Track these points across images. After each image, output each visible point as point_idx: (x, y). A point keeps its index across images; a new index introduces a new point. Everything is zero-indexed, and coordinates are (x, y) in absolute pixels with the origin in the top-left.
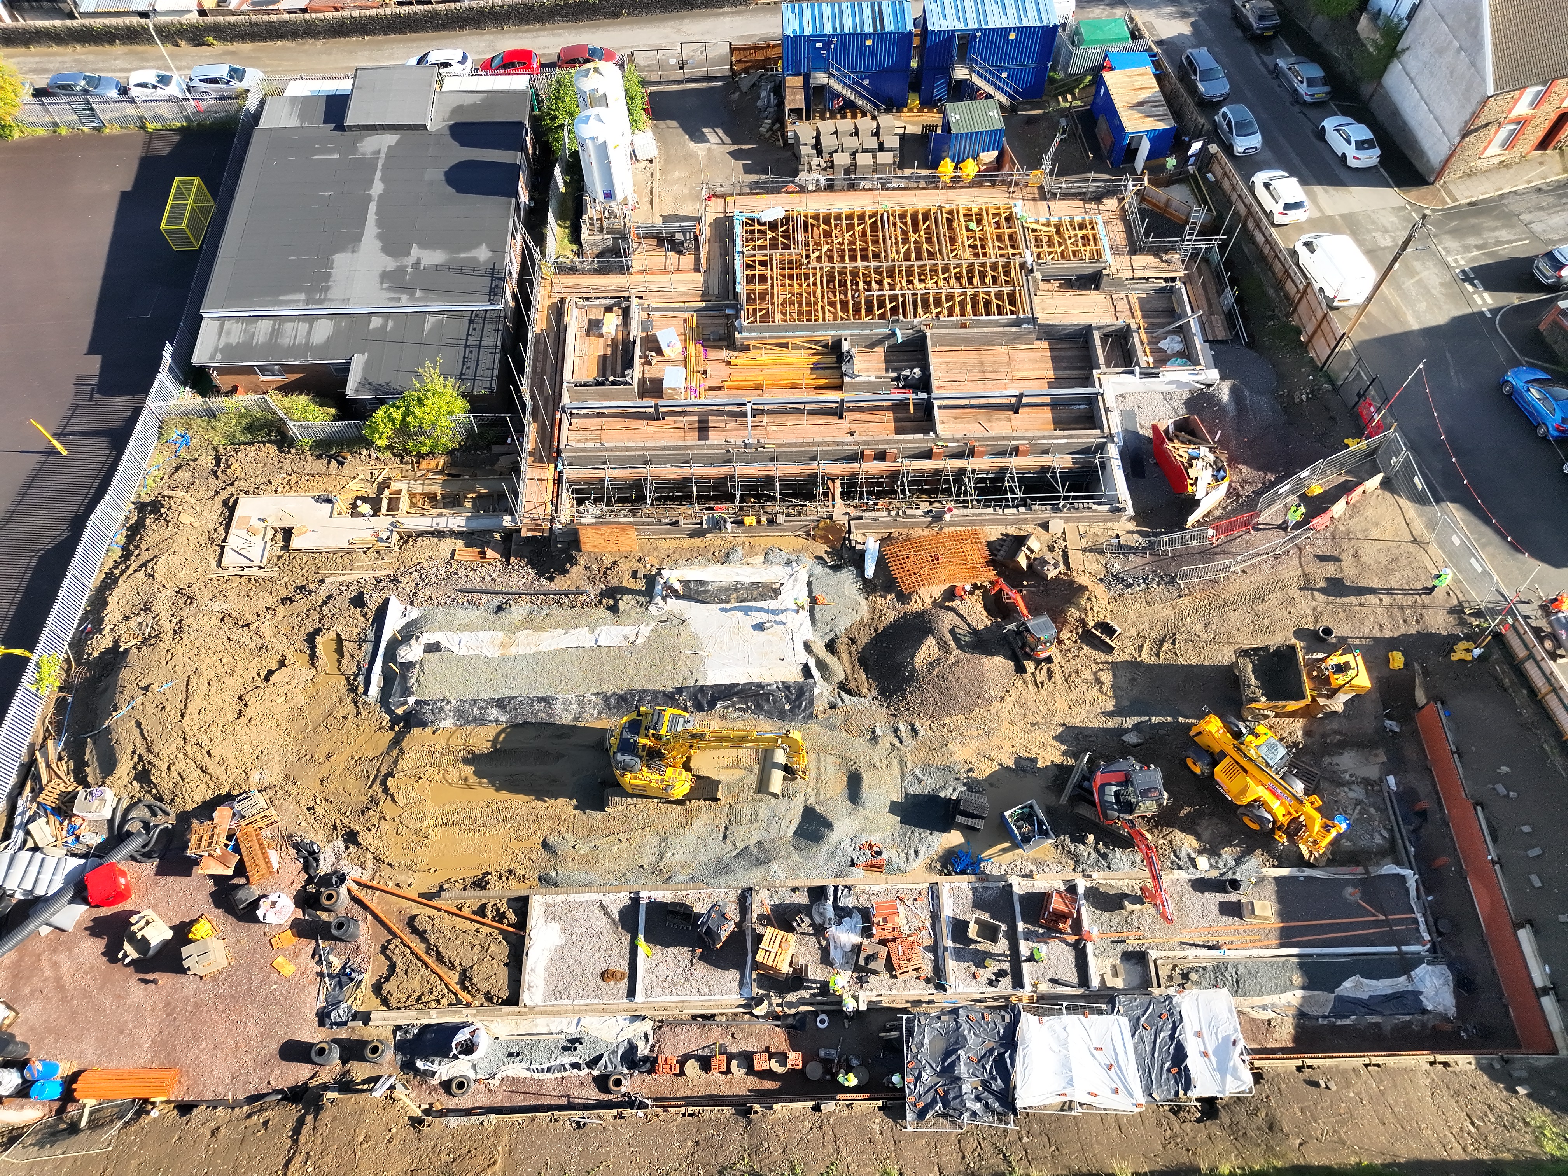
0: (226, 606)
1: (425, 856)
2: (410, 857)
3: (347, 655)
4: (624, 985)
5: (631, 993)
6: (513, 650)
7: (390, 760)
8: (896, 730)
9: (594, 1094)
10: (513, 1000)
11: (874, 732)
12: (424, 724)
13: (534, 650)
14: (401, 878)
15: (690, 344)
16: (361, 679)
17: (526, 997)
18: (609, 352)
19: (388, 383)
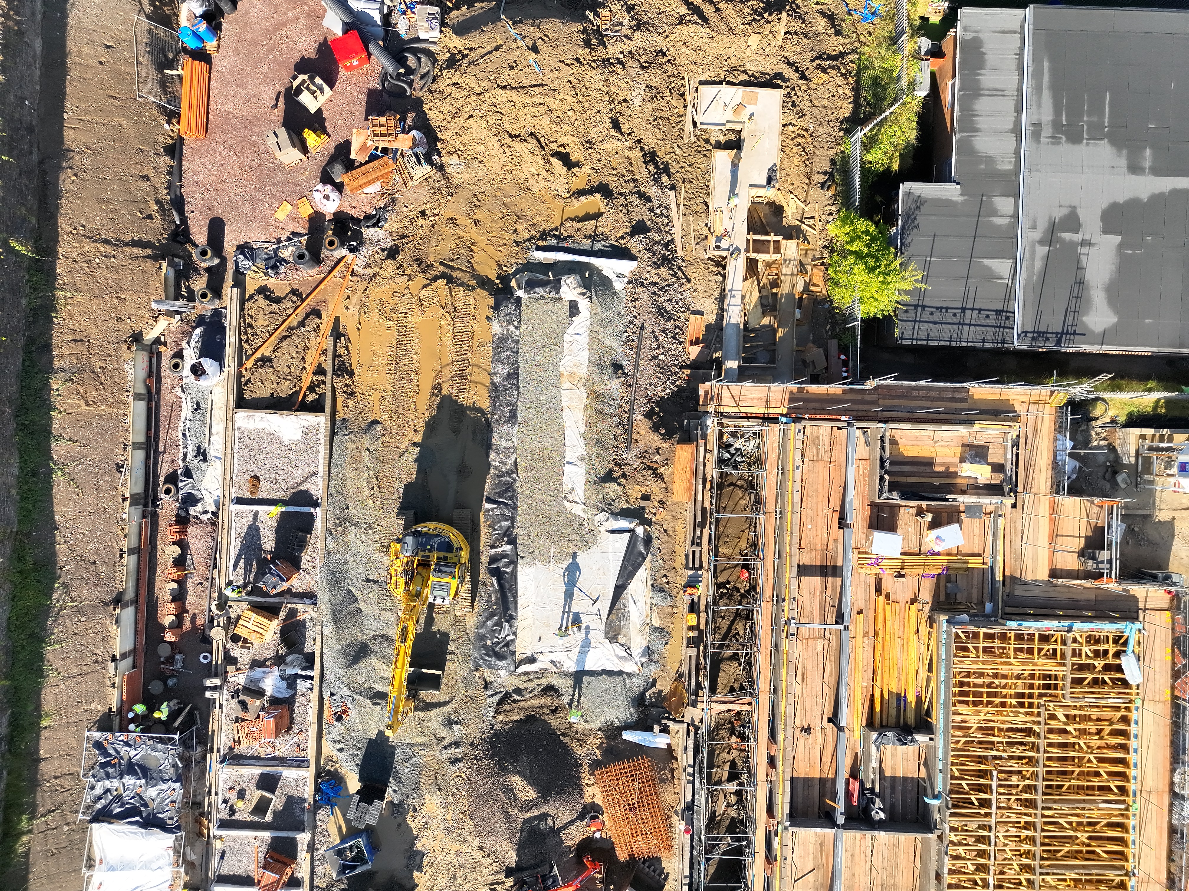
0: (638, 101)
1: (373, 319)
2: (373, 306)
3: (579, 225)
4: (247, 495)
5: (240, 501)
6: (566, 385)
7: (465, 277)
8: (457, 744)
9: (164, 471)
10: (242, 403)
11: (457, 723)
12: (496, 307)
13: (565, 404)
14: (354, 300)
15: (944, 560)
16: (553, 242)
17: (241, 415)
18: (937, 469)
19: (917, 227)
